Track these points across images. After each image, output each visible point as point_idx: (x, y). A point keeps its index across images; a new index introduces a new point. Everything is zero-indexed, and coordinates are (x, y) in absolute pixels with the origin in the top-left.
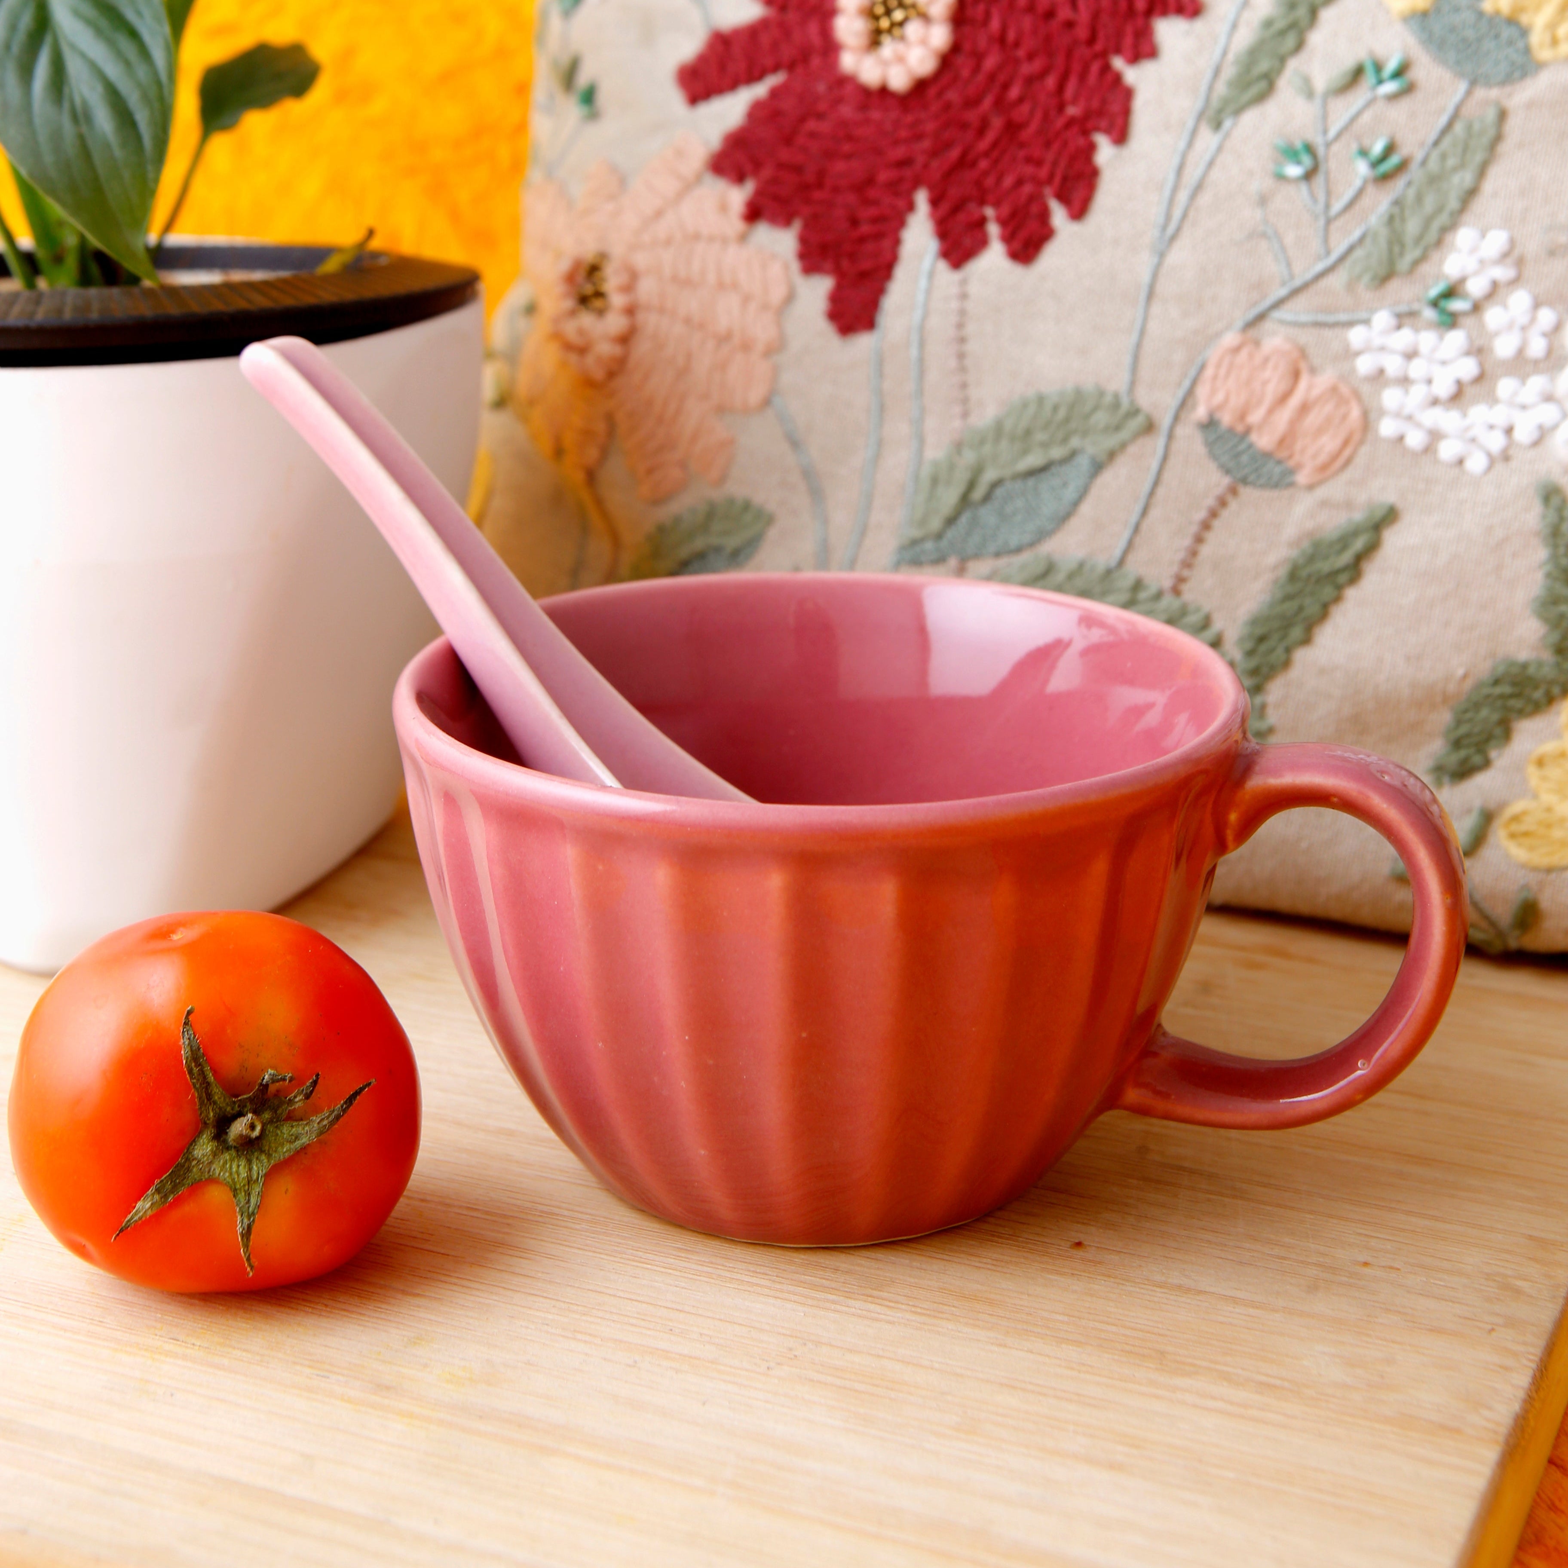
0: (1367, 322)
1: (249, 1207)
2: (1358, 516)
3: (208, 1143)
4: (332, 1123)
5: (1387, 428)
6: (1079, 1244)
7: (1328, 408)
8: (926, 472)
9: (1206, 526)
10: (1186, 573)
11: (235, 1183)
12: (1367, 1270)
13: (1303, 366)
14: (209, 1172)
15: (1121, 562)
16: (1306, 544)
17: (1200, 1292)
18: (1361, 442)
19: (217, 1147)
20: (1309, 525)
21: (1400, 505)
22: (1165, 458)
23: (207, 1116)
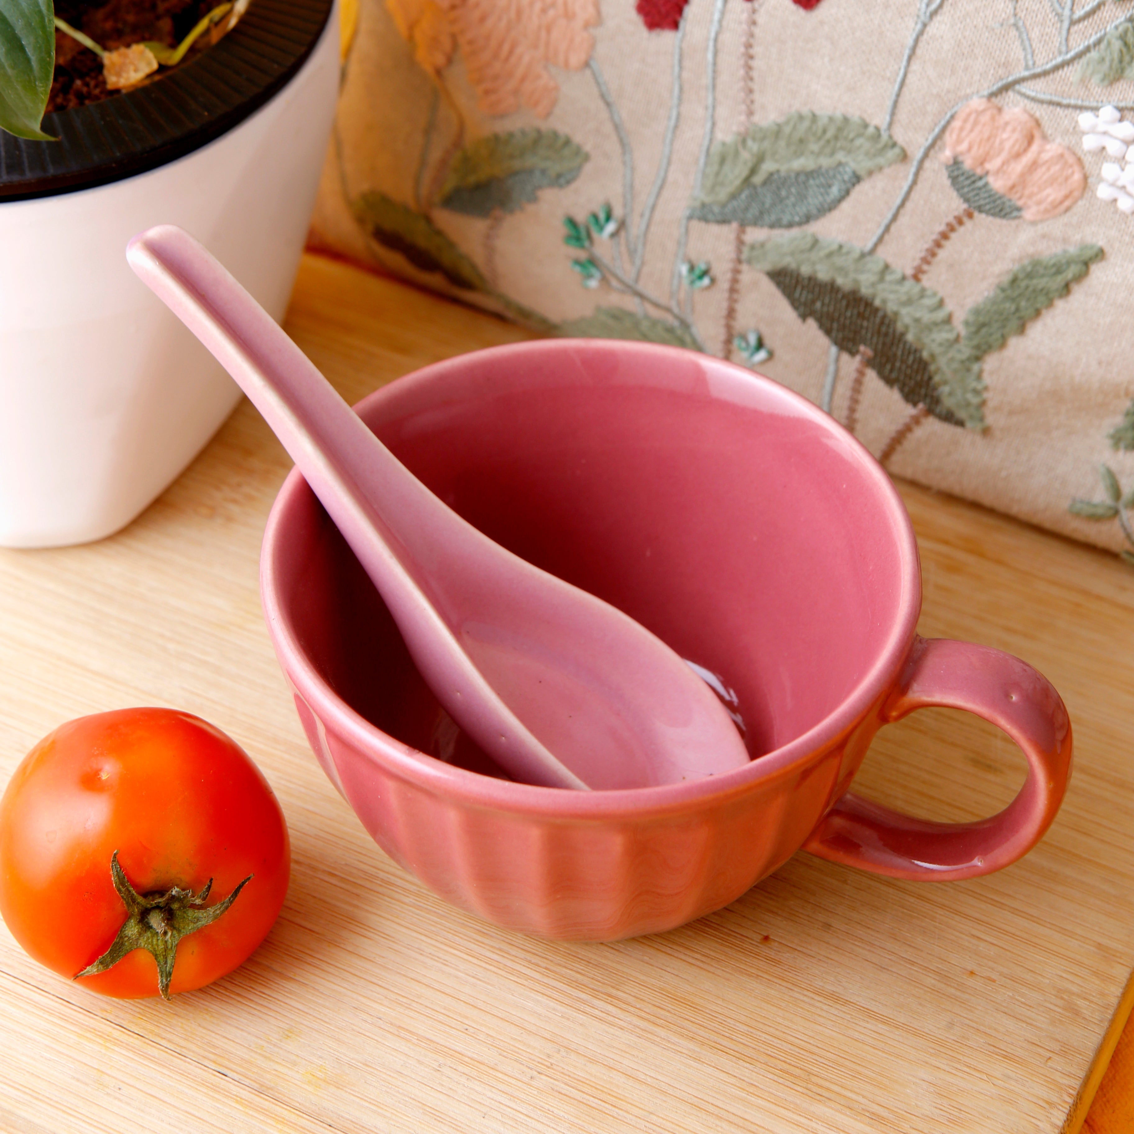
0: (1095, 109)
1: (166, 967)
2: (1072, 250)
3: (135, 926)
4: (223, 912)
5: (1103, 192)
6: (766, 938)
7: (1056, 168)
8: (716, 148)
9: (945, 236)
10: (925, 267)
11: (155, 951)
12: (971, 982)
13: (1037, 134)
14: (137, 945)
15: (873, 251)
16: (1026, 262)
17: (846, 1002)
18: (1081, 196)
19: (141, 929)
20: (1031, 250)
21: (1106, 249)
22: (914, 182)
23: (133, 911)
